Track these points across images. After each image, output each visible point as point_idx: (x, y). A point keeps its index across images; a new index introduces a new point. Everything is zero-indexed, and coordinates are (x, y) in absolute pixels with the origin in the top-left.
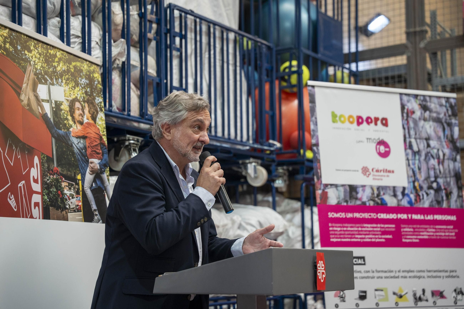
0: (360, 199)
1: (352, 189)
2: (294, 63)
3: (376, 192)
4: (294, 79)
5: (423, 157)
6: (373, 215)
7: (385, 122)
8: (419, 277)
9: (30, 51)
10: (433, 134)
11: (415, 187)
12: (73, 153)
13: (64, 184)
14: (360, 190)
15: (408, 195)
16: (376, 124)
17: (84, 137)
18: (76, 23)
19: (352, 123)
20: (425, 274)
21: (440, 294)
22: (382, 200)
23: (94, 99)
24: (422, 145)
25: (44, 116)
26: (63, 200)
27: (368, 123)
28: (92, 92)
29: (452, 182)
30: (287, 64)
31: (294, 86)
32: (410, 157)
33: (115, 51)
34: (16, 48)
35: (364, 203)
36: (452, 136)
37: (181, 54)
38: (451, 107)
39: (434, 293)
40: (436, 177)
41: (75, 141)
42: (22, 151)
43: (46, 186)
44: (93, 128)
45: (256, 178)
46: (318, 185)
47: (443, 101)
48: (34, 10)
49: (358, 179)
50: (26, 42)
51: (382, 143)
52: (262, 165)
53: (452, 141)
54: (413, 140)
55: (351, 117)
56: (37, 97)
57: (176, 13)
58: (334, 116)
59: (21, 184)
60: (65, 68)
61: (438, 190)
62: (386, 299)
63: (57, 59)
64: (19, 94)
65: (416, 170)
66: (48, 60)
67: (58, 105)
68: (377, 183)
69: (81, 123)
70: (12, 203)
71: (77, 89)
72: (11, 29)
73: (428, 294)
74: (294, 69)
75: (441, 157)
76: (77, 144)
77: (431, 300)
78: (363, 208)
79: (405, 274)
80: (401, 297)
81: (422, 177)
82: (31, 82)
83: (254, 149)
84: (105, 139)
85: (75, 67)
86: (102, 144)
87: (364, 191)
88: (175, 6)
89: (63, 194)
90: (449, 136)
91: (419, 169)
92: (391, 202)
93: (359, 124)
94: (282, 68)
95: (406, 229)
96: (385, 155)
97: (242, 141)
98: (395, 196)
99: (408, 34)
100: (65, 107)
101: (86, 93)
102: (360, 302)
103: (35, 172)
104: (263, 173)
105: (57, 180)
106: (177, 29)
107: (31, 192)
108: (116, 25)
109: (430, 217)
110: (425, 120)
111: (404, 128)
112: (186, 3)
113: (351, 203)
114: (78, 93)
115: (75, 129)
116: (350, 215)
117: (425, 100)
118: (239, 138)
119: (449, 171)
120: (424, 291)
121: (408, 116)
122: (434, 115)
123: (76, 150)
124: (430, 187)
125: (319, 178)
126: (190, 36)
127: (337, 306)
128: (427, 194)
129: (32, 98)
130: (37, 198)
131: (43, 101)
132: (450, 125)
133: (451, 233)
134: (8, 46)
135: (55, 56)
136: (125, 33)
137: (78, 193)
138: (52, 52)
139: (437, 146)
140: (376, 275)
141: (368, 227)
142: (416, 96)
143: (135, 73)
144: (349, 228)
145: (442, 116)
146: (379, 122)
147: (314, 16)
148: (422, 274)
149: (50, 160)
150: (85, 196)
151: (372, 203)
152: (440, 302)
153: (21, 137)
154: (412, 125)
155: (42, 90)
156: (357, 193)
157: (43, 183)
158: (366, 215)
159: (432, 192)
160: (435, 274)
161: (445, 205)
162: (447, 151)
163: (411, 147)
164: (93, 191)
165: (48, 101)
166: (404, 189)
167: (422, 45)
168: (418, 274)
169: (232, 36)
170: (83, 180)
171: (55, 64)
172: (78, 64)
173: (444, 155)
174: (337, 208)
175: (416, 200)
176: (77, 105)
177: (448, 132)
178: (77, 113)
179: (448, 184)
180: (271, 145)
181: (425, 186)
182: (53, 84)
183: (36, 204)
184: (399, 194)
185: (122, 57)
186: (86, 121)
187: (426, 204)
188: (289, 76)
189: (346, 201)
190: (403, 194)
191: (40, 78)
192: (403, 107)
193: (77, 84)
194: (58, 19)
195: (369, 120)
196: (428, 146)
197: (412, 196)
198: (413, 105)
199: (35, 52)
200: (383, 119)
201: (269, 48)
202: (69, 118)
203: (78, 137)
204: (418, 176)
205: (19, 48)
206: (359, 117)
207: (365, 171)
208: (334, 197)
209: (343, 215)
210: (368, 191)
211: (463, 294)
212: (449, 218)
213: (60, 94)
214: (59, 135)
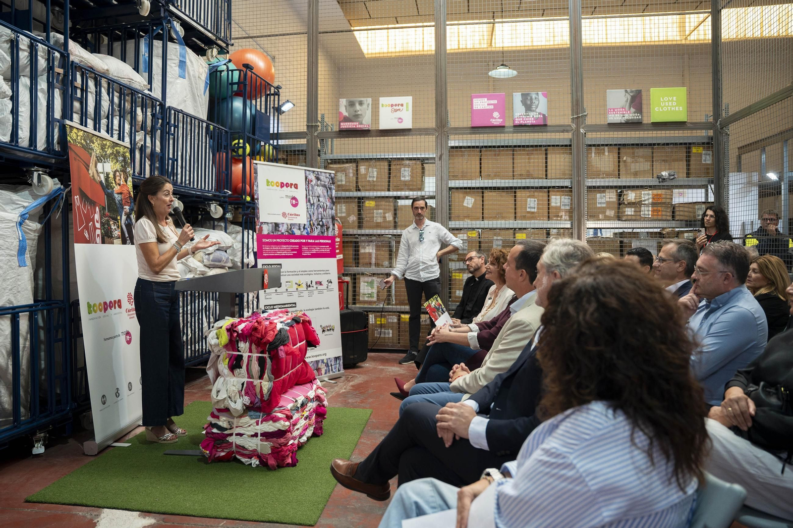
0: (280, 231)
1: (277, 225)
2: (241, 141)
3: (289, 227)
4: (241, 151)
5: (316, 207)
6: (287, 240)
7: (296, 186)
8: (310, 274)
10: (321, 194)
11: (310, 224)
12: (115, 202)
13: (111, 223)
14: (281, 226)
15: (307, 229)
16: (291, 187)
17: (121, 193)
18: (116, 122)
19: (278, 186)
20: (313, 273)
21: (320, 283)
22: (293, 231)
23: (126, 169)
24: (316, 200)
25: (101, 182)
26: (111, 232)
27: (287, 187)
28: (125, 165)
29: (330, 221)
30: (236, 141)
31: (240, 156)
32: (309, 207)
33: (138, 138)
34: (86, 142)
35: (283, 233)
36: (331, 195)
37: (174, 137)
38: (332, 178)
39: (316, 283)
40: (322, 219)
41: (116, 196)
42: (90, 204)
43: (102, 224)
44: (125, 187)
45: (216, 213)
46: (257, 223)
47: (328, 175)
48: (93, 116)
49: (280, 220)
50: (92, 138)
51: (294, 198)
52: (219, 205)
53: (331, 198)
54: (311, 197)
55: (277, 182)
56: (97, 171)
57: (173, 112)
58: (268, 182)
59: (90, 224)
60: (111, 151)
61: (322, 226)
62: (292, 287)
63: (107, 147)
65: (312, 214)
66: (103, 147)
67: (108, 174)
68: (290, 222)
69: (119, 185)
70: (87, 235)
71: (117, 164)
72: (84, 131)
73: (314, 283)
74: (241, 145)
75: (325, 207)
76: (117, 197)
77: (315, 286)
78: (282, 236)
79: (303, 273)
80: (300, 285)
81: (314, 218)
82: (94, 162)
83: (214, 195)
84: (132, 193)
85: (116, 150)
86: (130, 197)
87: (283, 226)
88: (173, 108)
89: (111, 228)
91: (313, 214)
92: (297, 232)
93: (282, 187)
94: (233, 143)
95: (305, 248)
96: (295, 205)
97: (208, 191)
98: (300, 229)
99: (308, 126)
100: (111, 176)
101: (122, 165)
102: (278, 289)
103: (97, 217)
104: (220, 211)
105: (108, 220)
106: (173, 122)
107: (95, 228)
108: (138, 122)
109: (317, 241)
110: (318, 186)
111: (306, 190)
112: (178, 105)
113: (276, 233)
114: (118, 166)
115: (117, 188)
116: (274, 240)
117: (318, 174)
118: (207, 189)
119: (329, 215)
120: (312, 282)
121: (308, 183)
122: (323, 183)
123: (117, 202)
124: (318, 224)
125: (258, 219)
126: (181, 125)
128: (317, 228)
129: (95, 172)
130: (98, 232)
131: (100, 173)
132: (330, 189)
133: (327, 250)
134: (83, 141)
135: (106, 145)
136: (143, 127)
137: (118, 227)
138: (105, 142)
139: (323, 201)
140: (287, 274)
141: (284, 247)
142: (314, 172)
143: (148, 151)
144: (274, 247)
145: (326, 184)
146: (293, 186)
147: (253, 112)
148: (311, 273)
149: (104, 208)
150: (122, 229)
151: (287, 233)
152: (320, 287)
153: (89, 196)
154: (310, 188)
156: (279, 227)
157: (101, 223)
158: (283, 240)
159: (319, 227)
160: (318, 272)
161: (325, 235)
162: (328, 204)
163: (309, 201)
164: (126, 226)
165: (102, 173)
166: (305, 225)
167: (316, 134)
168: (309, 273)
169: (205, 125)
171: (106, 150)
172: (118, 148)
173: (327, 206)
174: (268, 236)
175: (310, 232)
176: (118, 174)
177: (329, 193)
178: (118, 178)
179: (328, 222)
180: (225, 193)
181: (316, 224)
182: (105, 162)
183: (98, 235)
184: (302, 228)
185: (141, 141)
186: (122, 183)
187: (316, 234)
188: (238, 150)
189: (273, 232)
190: (304, 228)
191: (99, 160)
192: (306, 178)
193: (117, 161)
194: (106, 120)
195: (287, 185)
196: (319, 201)
197: (309, 229)
198: (312, 177)
199: (96, 144)
200: (295, 184)
201: (226, 132)
202: (113, 182)
203: (118, 194)
204: (312, 218)
205: (88, 142)
206: (282, 183)
207: (284, 215)
208: (266, 230)
209: (271, 240)
210: (285, 226)
211: (331, 283)
212: (327, 241)
213: (109, 167)
214: (108, 193)
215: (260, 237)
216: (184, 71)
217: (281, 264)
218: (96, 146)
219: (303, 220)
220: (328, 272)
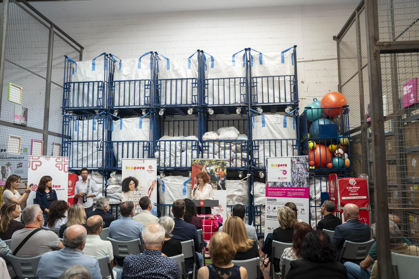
1: (275, 183)
3: (281, 183)
5: (296, 174)
6: (280, 189)
7: (286, 165)
9: (205, 162)
10: (300, 167)
11: (293, 182)
12: (215, 178)
15: (290, 184)
17: (219, 175)
18: (222, 152)
19: (277, 166)
22: (283, 185)
24: (296, 171)
25: (208, 173)
27: (281, 166)
28: (223, 166)
32: (292, 174)
34: (202, 163)
35: (278, 186)
36: (307, 167)
38: (307, 159)
40: (300, 179)
44: (222, 172)
47: (304, 158)
49: (277, 180)
53: (307, 169)
54: (294, 170)
57: (257, 141)
61: (300, 183)
63: (213, 162)
64: (201, 170)
68: (282, 181)
69: (219, 172)
75: (302, 173)
76: (216, 176)
78: (278, 187)
81: (295, 179)
82: (205, 167)
84: (226, 174)
86: (225, 175)
90: (306, 168)
91: (295, 177)
92: (285, 186)
93: (279, 166)
95: (289, 193)
98: (287, 184)
100: (214, 170)
101: (221, 166)
102: (274, 210)
106: (256, 145)
109: (297, 190)
110: (298, 164)
111: (291, 166)
113: (274, 186)
115: (216, 173)
116: (274, 189)
117: (298, 158)
119: (305, 177)
121: (293, 163)
122: (301, 162)
123: (216, 177)
125: (267, 180)
127: (268, 210)
128: (296, 184)
129: (205, 170)
132: (306, 164)
134: (200, 163)
137: (216, 185)
138: (211, 161)
139: (301, 171)
140: (279, 204)
141: (278, 192)
142: (296, 157)
144: (273, 192)
145: (303, 162)
150: (218, 185)
151: (280, 186)
154: (294, 165)
155: (208, 168)
158: (278, 189)
161: (302, 187)
162: (304, 172)
163: (293, 171)
164: (221, 184)
165: (209, 170)
166: (290, 182)
170: (218, 183)
172: (219, 161)
173: (303, 173)
174: (271, 187)
175: (293, 185)
176: (218, 169)
178: (217, 171)
179: (304, 181)
181: (296, 182)
182: (211, 166)
187: (296, 186)
190: (289, 184)
191: (207, 166)
192: (292, 161)
193: (218, 165)
195: (281, 165)
196: (298, 171)
197: (292, 184)
198: (295, 160)
199: (207, 162)
202: (215, 172)
204: (294, 179)
207: (279, 178)
208: (270, 185)
209: (272, 189)
210: (279, 183)
211: (304, 210)
212: (302, 190)
213: (213, 168)
214: (211, 175)
215: (267, 188)
216: (265, 124)
217: (276, 200)
218: (207, 163)
219: (289, 180)
220: (302, 205)
